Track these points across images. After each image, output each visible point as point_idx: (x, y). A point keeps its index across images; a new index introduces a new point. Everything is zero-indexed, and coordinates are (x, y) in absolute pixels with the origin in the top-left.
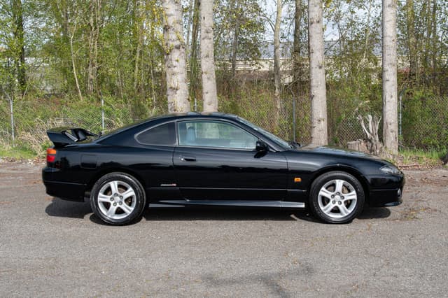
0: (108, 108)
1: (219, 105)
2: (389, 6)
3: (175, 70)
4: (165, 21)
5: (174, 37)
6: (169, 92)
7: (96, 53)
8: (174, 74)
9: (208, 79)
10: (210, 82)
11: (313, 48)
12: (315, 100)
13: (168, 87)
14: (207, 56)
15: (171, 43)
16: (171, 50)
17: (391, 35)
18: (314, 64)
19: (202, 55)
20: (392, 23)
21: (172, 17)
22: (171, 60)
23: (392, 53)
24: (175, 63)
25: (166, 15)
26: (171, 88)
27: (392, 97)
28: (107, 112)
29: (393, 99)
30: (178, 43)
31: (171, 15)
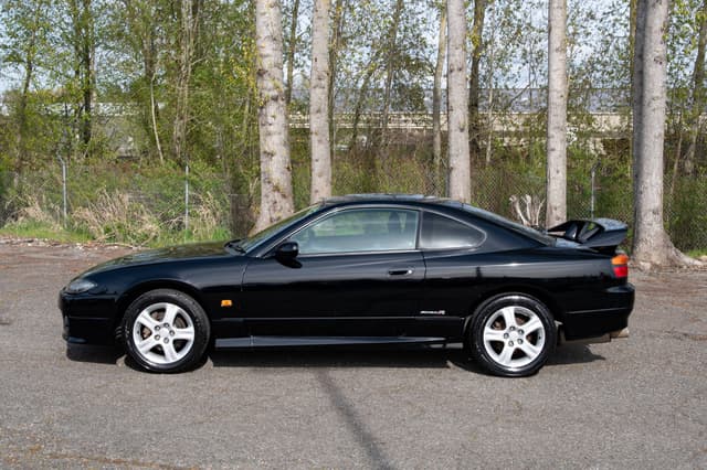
0: (194, 177)
1: (332, 177)
2: (557, 50)
3: (271, 128)
4: (258, 64)
5: (270, 84)
6: (263, 158)
7: (186, 100)
8: (269, 134)
9: (320, 141)
10: (322, 146)
11: (452, 104)
12: (454, 173)
13: (262, 151)
14: (319, 111)
15: (266, 93)
16: (265, 103)
17: (559, 89)
18: (454, 126)
19: (312, 108)
20: (561, 72)
21: (267, 59)
22: (266, 115)
23: (559, 112)
24: (270, 120)
25: (261, 56)
26: (265, 152)
27: (558, 172)
28: (192, 183)
29: (560, 174)
30: (275, 93)
31: (267, 56)
